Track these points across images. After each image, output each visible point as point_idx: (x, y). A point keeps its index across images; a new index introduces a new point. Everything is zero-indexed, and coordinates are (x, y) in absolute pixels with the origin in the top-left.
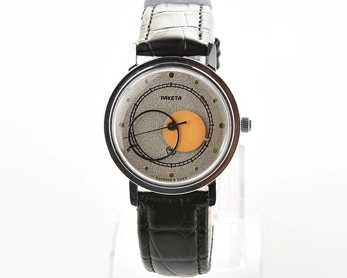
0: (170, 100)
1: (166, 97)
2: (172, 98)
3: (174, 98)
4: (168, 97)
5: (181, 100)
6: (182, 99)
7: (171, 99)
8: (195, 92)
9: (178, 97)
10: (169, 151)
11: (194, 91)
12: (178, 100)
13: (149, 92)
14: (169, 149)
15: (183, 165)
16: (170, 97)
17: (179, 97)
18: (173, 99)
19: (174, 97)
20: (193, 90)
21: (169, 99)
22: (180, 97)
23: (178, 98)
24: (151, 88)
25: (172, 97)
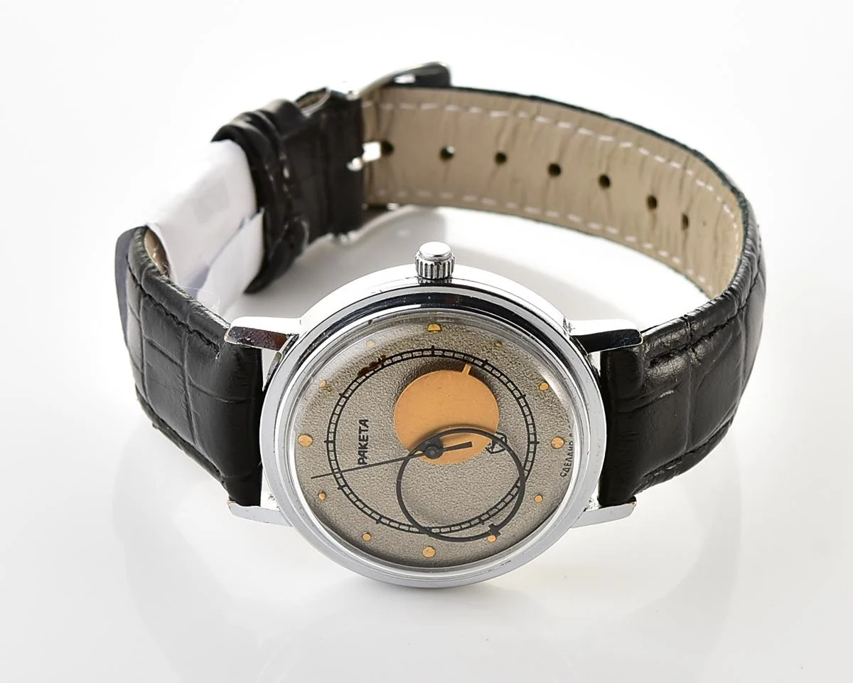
0: (367, 444)
1: (359, 454)
2: (363, 440)
3: (364, 436)
4: (359, 448)
5: (367, 421)
6: (366, 418)
7: (365, 443)
8: (348, 388)
9: (360, 427)
10: (498, 447)
11: (346, 391)
12: (368, 427)
13: (348, 492)
14: (492, 448)
15: (529, 408)
16: (360, 444)
17: (361, 425)
18: (365, 438)
19: (360, 436)
20: (344, 393)
21: (364, 447)
22: (360, 422)
23: (363, 428)
24: (338, 486)
25: (360, 440)
